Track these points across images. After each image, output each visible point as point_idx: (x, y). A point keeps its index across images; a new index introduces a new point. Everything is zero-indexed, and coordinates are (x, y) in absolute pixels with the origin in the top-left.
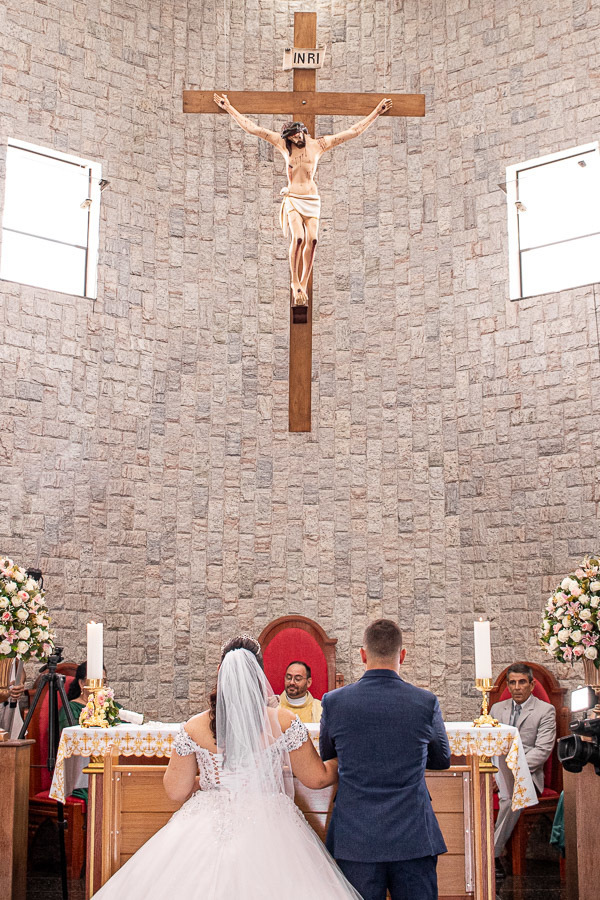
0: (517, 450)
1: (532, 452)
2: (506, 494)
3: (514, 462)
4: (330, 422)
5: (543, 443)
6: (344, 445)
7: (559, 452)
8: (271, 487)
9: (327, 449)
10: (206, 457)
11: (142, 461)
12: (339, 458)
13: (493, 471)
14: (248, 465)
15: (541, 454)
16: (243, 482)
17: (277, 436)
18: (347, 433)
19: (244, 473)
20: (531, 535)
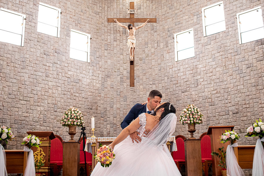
0: (177, 92)
1: (180, 92)
2: (175, 101)
3: (177, 95)
4: (139, 88)
5: (183, 90)
6: (142, 93)
7: (186, 92)
8: (127, 102)
9: (138, 94)
10: (113, 96)
11: (100, 96)
12: (140, 95)
13: (172, 97)
14: (122, 97)
15: (182, 93)
16: (121, 101)
17: (128, 91)
18: (142, 90)
19: (121, 99)
20: (180, 109)
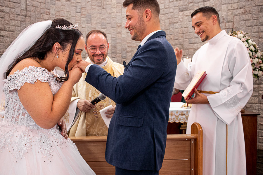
0: (171, 10)
1: (177, 11)
2: (167, 25)
3: (170, 14)
4: (110, 3)
5: (181, 7)
6: (115, 10)
7: (186, 10)
8: (91, 23)
9: (109, 11)
10: (70, 13)
11: (48, 13)
12: (113, 14)
13: (163, 17)
14: (83, 16)
15: (180, 11)
16: (82, 21)
17: (93, 7)
18: (115, 6)
19: (82, 19)
20: (176, 38)
